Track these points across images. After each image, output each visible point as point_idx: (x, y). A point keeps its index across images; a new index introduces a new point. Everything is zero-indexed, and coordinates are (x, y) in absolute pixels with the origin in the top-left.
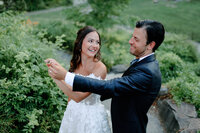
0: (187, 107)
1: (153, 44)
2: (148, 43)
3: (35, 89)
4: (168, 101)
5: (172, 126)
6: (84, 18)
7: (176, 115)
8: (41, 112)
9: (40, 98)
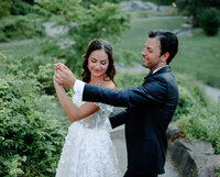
0: (203, 144)
1: (167, 55)
2: (162, 54)
3: (15, 129)
4: (181, 141)
5: (188, 166)
6: (64, 53)
7: (191, 153)
8: (25, 158)
9: (21, 142)
